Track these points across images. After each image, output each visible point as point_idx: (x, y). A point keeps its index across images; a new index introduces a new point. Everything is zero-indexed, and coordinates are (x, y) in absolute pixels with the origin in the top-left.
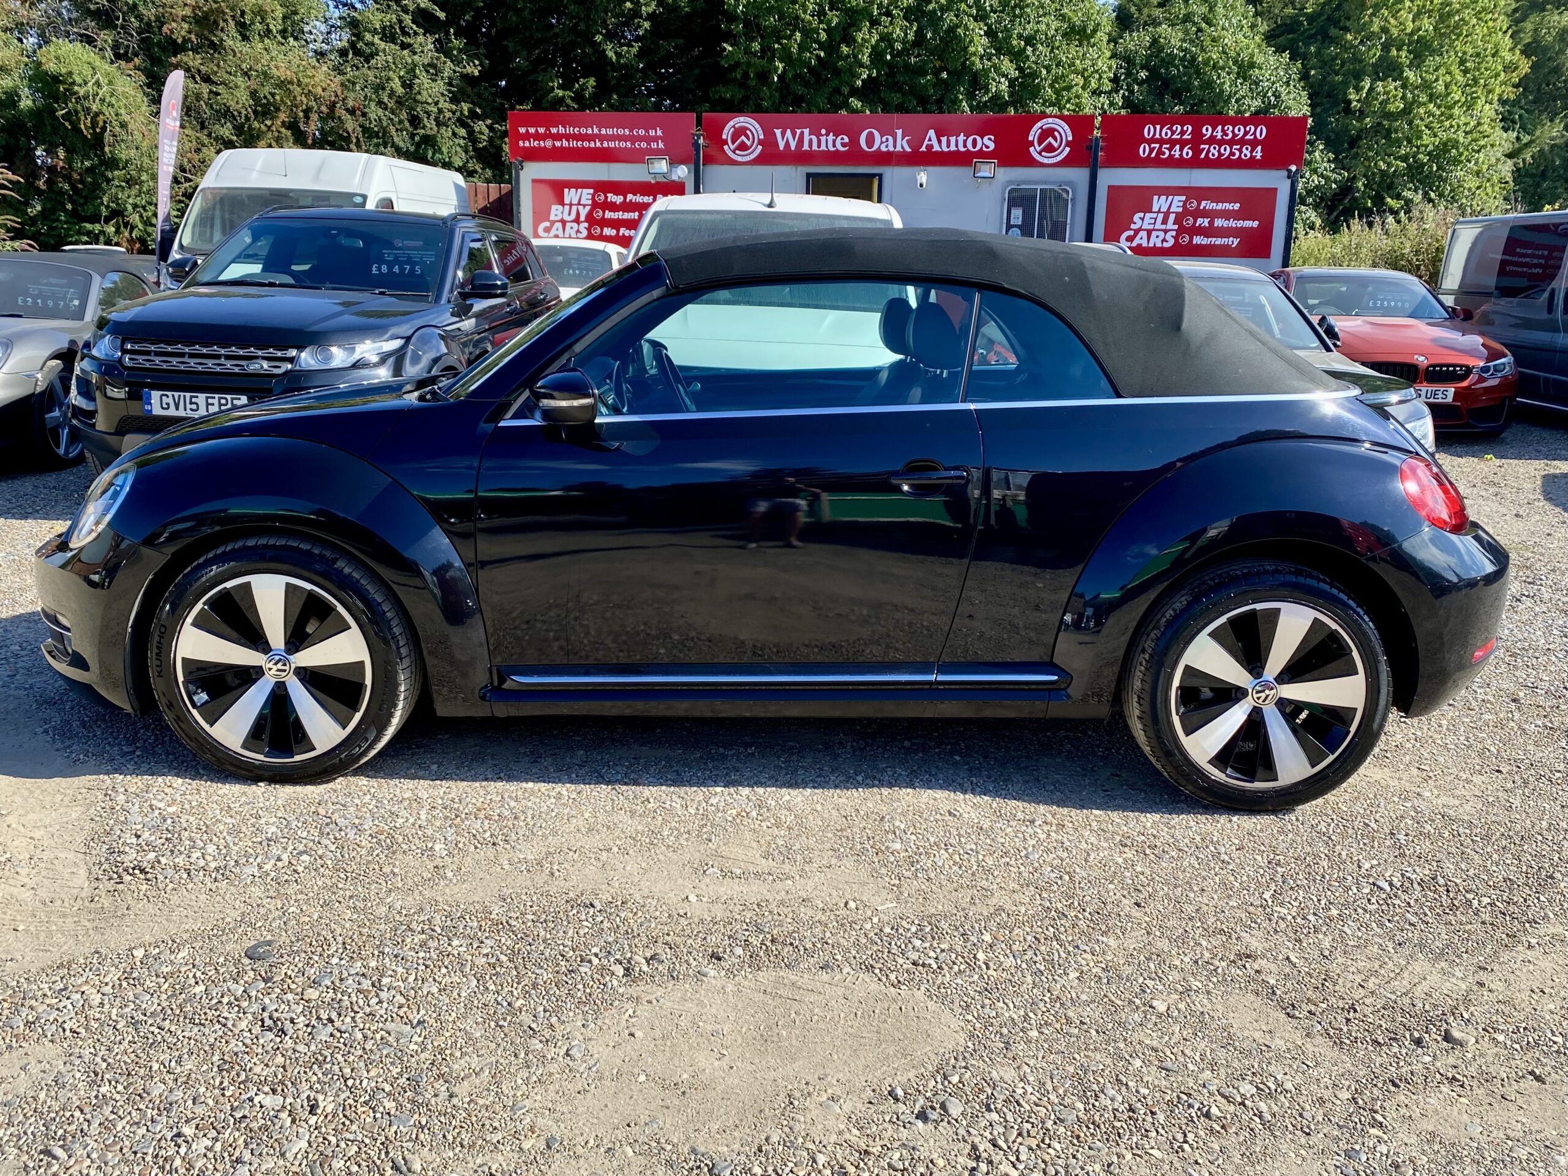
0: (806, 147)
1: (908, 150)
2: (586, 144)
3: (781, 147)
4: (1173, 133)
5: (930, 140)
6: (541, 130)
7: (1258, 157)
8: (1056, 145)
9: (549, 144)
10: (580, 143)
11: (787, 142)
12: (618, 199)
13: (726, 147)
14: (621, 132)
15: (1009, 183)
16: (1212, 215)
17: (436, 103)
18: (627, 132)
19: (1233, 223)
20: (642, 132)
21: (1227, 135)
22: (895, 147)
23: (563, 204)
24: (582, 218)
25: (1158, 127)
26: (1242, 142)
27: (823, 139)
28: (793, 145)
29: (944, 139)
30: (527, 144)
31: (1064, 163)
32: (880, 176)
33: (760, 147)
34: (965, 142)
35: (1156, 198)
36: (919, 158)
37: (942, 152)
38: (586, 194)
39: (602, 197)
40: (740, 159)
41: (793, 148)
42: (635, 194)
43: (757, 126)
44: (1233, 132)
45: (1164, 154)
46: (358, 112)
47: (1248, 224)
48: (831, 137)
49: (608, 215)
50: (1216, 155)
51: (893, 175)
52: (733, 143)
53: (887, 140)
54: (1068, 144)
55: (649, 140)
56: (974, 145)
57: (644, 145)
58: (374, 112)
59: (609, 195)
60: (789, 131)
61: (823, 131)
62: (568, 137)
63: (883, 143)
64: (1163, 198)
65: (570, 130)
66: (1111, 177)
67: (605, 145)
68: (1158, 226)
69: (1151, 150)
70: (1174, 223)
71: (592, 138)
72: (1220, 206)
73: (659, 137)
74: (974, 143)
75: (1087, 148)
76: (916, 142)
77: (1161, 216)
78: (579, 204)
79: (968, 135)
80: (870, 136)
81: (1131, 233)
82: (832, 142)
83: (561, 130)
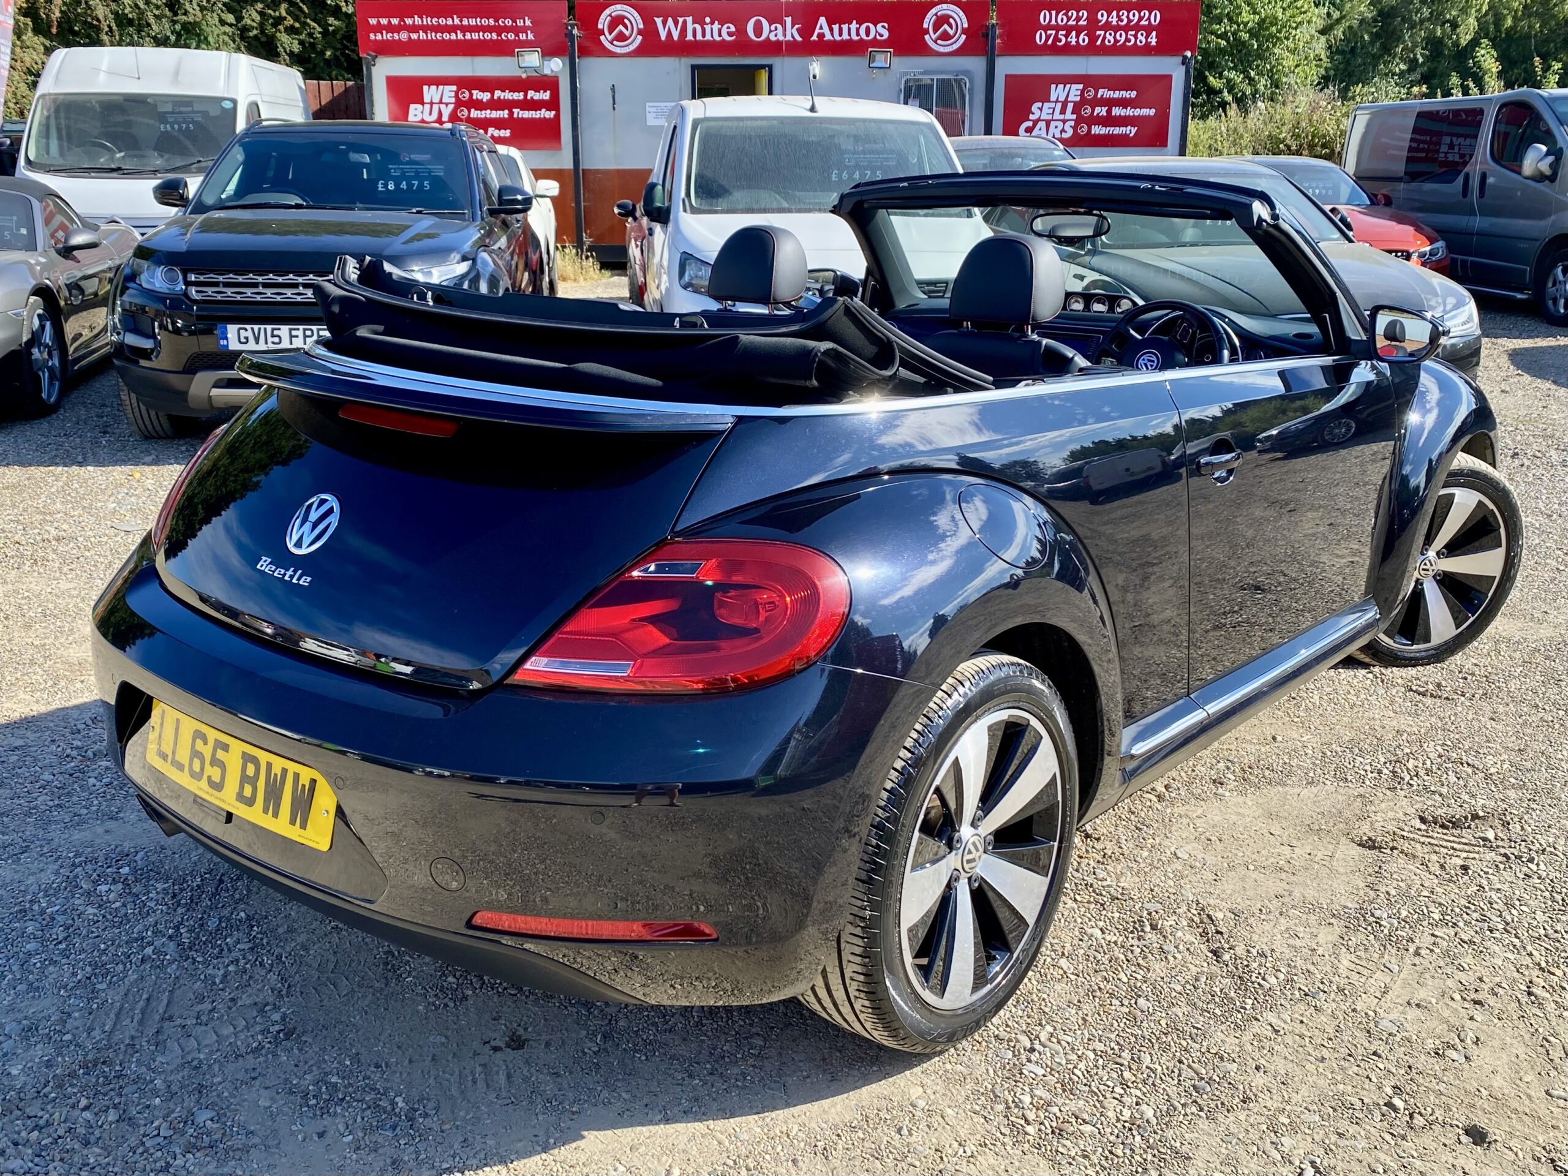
0: (690, 37)
1: (799, 39)
2: (446, 36)
3: (663, 38)
4: (1069, 19)
5: (821, 28)
6: (395, 21)
8: (951, 32)
9: (404, 36)
10: (439, 35)
11: (669, 31)
12: (485, 96)
13: (602, 38)
14: (485, 22)
15: (906, 74)
18: (492, 22)
20: (509, 22)
21: (1122, 21)
22: (785, 35)
23: (423, 103)
24: (445, 118)
25: (1054, 13)
26: (1137, 28)
27: (708, 28)
28: (676, 36)
29: (836, 27)
30: (379, 37)
31: (960, 52)
32: (770, 68)
33: (640, 38)
34: (858, 30)
35: (1053, 86)
36: (810, 47)
37: (835, 41)
38: (449, 92)
39: (467, 95)
40: (618, 50)
41: (676, 37)
42: (503, 91)
43: (636, 14)
44: (1128, 17)
45: (1060, 41)
47: (1145, 112)
48: (716, 26)
49: (475, 114)
50: (1112, 41)
51: (783, 65)
52: (610, 33)
53: (776, 29)
55: (517, 30)
56: (868, 34)
57: (511, 36)
59: (475, 92)
60: (670, 20)
61: (708, 20)
62: (425, 29)
63: (772, 32)
64: (1061, 86)
66: (1008, 66)
67: (468, 36)
68: (1057, 116)
69: (1048, 38)
70: (1073, 113)
71: (453, 29)
72: (1117, 95)
73: (528, 28)
74: (868, 32)
75: (983, 36)
76: (807, 30)
77: (1059, 105)
78: (441, 102)
79: (860, 23)
80: (758, 25)
81: (1030, 124)
82: (718, 32)
83: (418, 21)
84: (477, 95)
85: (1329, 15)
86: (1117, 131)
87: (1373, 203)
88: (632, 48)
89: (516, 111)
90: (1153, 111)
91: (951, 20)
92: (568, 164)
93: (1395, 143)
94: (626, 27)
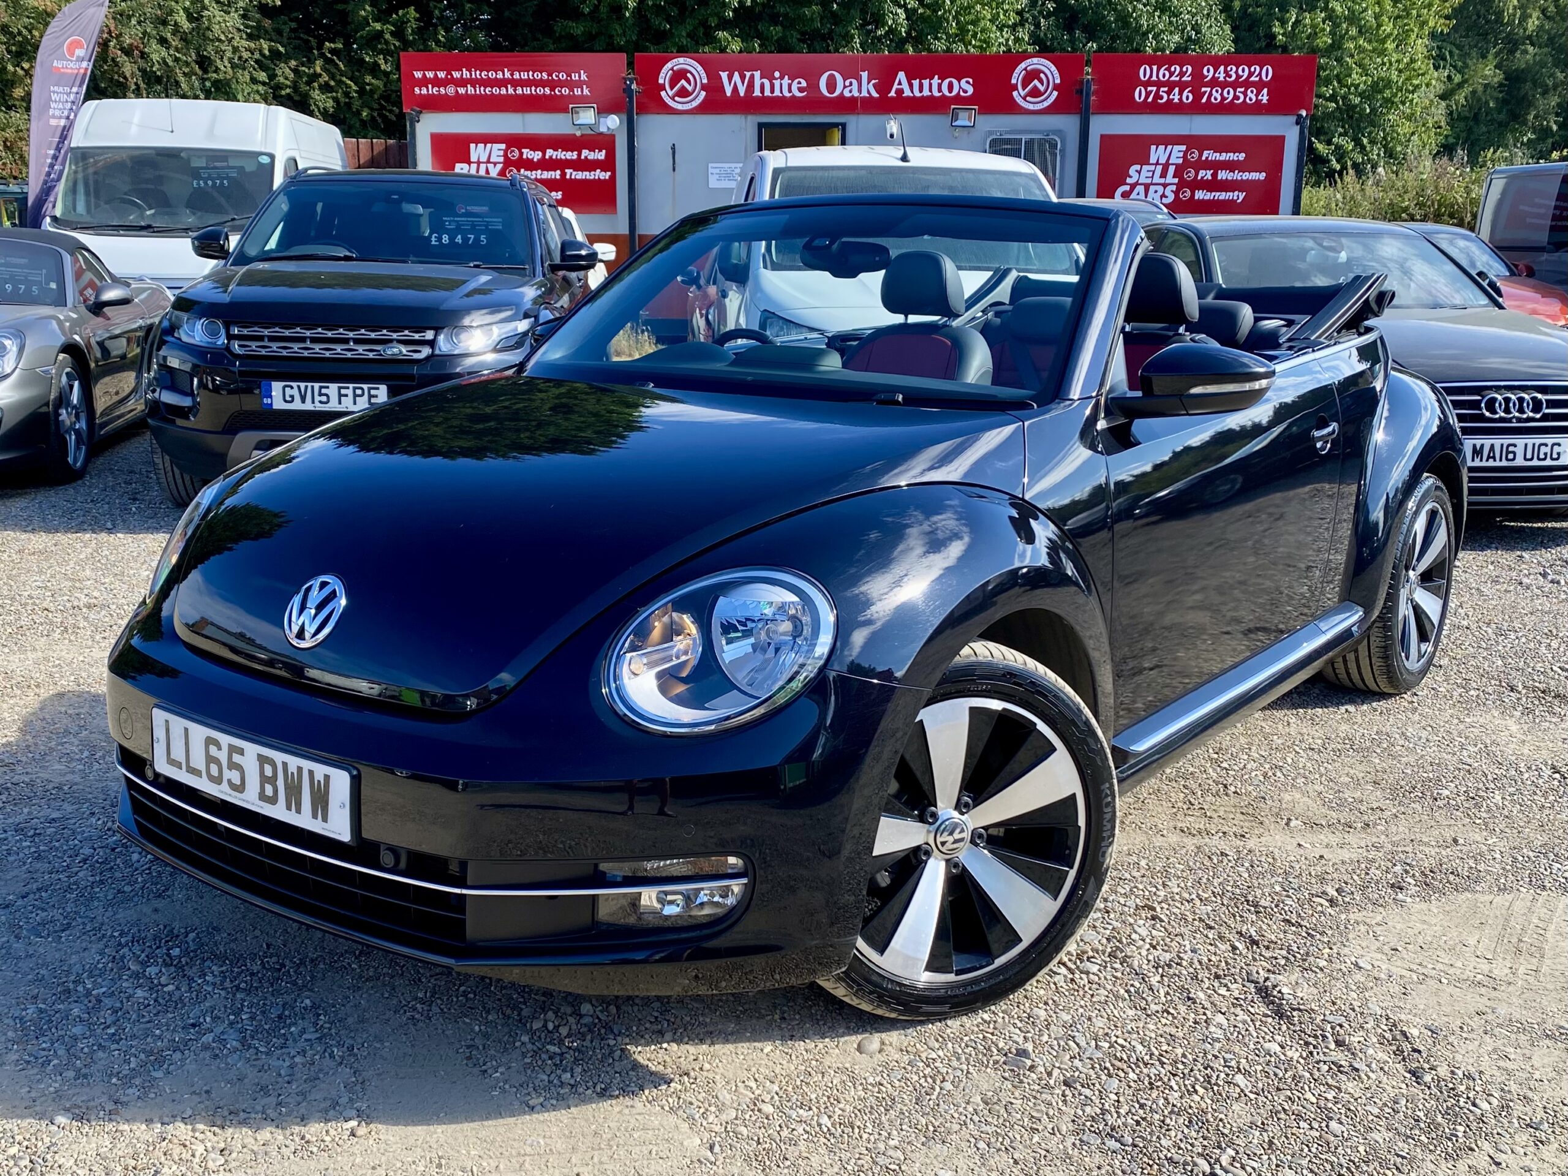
0: (757, 93)
1: (875, 95)
2: (496, 91)
3: (729, 93)
4: (1171, 74)
5: (900, 83)
6: (441, 75)
7: (1265, 101)
8: (1042, 88)
9: (451, 90)
10: (488, 89)
11: (735, 88)
12: (536, 156)
13: (663, 94)
14: (538, 76)
15: (991, 133)
17: (230, 40)
18: (545, 76)
20: (563, 76)
21: (1230, 76)
22: (860, 91)
23: (469, 163)
25: (1155, 68)
26: (1247, 84)
27: (777, 83)
28: (742, 92)
29: (916, 83)
30: (424, 91)
31: (1054, 109)
32: (844, 126)
33: (703, 93)
34: (940, 86)
35: (1153, 147)
36: (887, 104)
37: (914, 98)
38: (497, 150)
39: (517, 153)
41: (742, 94)
42: (555, 150)
43: (700, 68)
44: (1236, 72)
45: (1161, 98)
46: (136, 52)
47: (1254, 176)
48: (786, 81)
50: (1219, 99)
51: (856, 123)
52: (672, 89)
53: (851, 84)
54: (1056, 88)
55: (571, 85)
56: (951, 90)
57: (565, 91)
58: (157, 53)
59: (525, 151)
60: (736, 73)
61: (777, 74)
62: (474, 82)
63: (847, 88)
64: (1162, 148)
65: (476, 74)
66: (1104, 125)
67: (519, 91)
68: (1157, 179)
69: (1148, 94)
70: (1174, 177)
71: (503, 83)
72: (1224, 157)
73: (584, 82)
74: (950, 87)
75: (1077, 92)
76: (884, 86)
77: (1159, 168)
78: (488, 162)
79: (942, 78)
80: (832, 78)
81: (1127, 188)
82: (788, 87)
83: (466, 74)
84: (527, 153)
86: (1222, 196)
87: (1512, 274)
88: (695, 104)
89: (568, 171)
90: (1264, 174)
91: (1042, 75)
92: (623, 229)
93: (1535, 210)
94: (689, 82)
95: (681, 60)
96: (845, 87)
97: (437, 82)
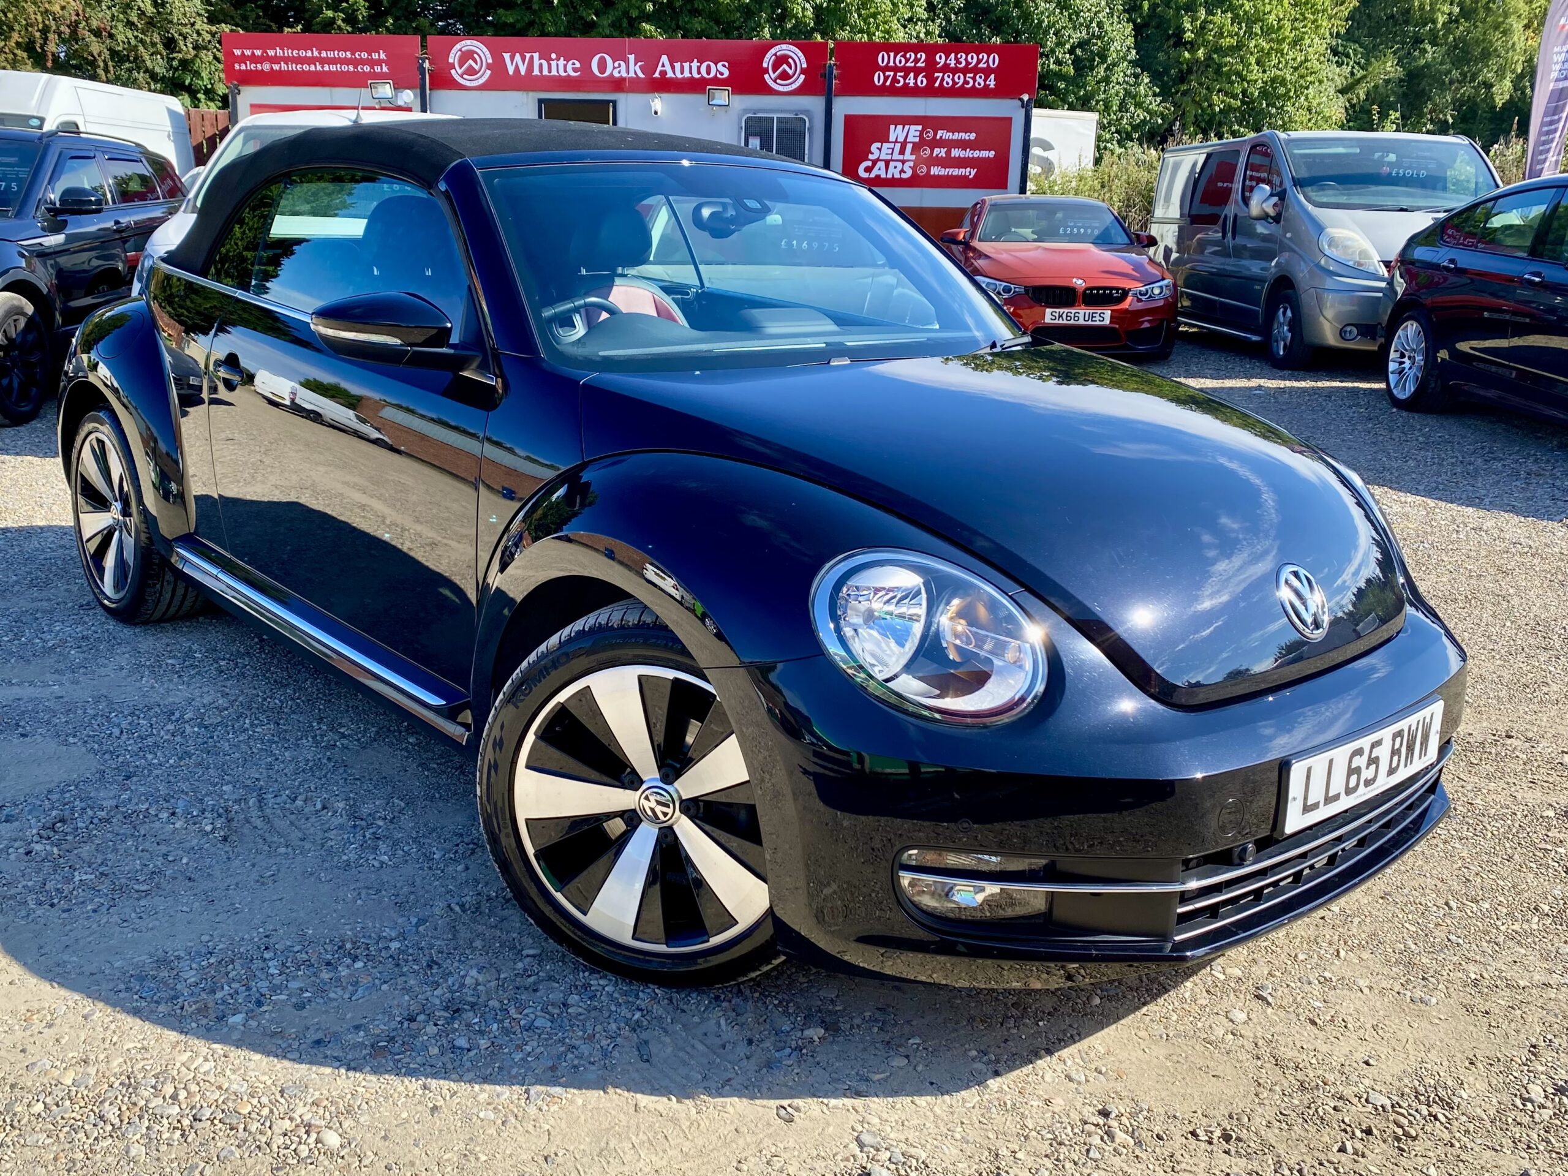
0: (536, 72)
1: (641, 75)
2: (306, 67)
3: (511, 72)
4: (907, 61)
5: (663, 66)
6: (258, 53)
8: (790, 72)
9: (266, 67)
10: (299, 66)
11: (517, 67)
14: (342, 55)
15: (745, 111)
16: (950, 145)
18: (349, 54)
19: (969, 153)
20: (364, 55)
21: (960, 63)
22: (628, 72)
25: (892, 55)
26: (976, 70)
27: (554, 63)
28: (523, 71)
30: (243, 67)
31: (800, 91)
32: (614, 102)
33: (489, 72)
34: (699, 68)
35: (892, 127)
36: (653, 85)
37: (676, 79)
43: (485, 49)
44: (966, 60)
45: (898, 82)
46: (104, 34)
47: (984, 154)
48: (562, 62)
50: (951, 83)
51: (627, 102)
52: (461, 67)
53: (620, 65)
54: (803, 71)
56: (708, 73)
57: (367, 69)
58: (123, 34)
60: (518, 55)
61: (554, 56)
62: (287, 60)
63: (616, 69)
64: (900, 127)
65: (288, 53)
66: (846, 106)
67: (326, 68)
68: (896, 156)
69: (886, 79)
70: (912, 154)
71: (312, 61)
72: (956, 136)
73: (383, 61)
74: (708, 71)
75: (821, 76)
76: (649, 69)
77: (898, 146)
79: (701, 62)
80: (602, 60)
81: (869, 164)
82: (562, 67)
83: (279, 52)
85: (1352, 74)
86: (955, 172)
87: (1132, 242)
90: (993, 152)
91: (790, 60)
94: (476, 62)
95: (469, 42)
96: (614, 68)
97: (254, 59)
